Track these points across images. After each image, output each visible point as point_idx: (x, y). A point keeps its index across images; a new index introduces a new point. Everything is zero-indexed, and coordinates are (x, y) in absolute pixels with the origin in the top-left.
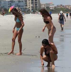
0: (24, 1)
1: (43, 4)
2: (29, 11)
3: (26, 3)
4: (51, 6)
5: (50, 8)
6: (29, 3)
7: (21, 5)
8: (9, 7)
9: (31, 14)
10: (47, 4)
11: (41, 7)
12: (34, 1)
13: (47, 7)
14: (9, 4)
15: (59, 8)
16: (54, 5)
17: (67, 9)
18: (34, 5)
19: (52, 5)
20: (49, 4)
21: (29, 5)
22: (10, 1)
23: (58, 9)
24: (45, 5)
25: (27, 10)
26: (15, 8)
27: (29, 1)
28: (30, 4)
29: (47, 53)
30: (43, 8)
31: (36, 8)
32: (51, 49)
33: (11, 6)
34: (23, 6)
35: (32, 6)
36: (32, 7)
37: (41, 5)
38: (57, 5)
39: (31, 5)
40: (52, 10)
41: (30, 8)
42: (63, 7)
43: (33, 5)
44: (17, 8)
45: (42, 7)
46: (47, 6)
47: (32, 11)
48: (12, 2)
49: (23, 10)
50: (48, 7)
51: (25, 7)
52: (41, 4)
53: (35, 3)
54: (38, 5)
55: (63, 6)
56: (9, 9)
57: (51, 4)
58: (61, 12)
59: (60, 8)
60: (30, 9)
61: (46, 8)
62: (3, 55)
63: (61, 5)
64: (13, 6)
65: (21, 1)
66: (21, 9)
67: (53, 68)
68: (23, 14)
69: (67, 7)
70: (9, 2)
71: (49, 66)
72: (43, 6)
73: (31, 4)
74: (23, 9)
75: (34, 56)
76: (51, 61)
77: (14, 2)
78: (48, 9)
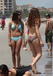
1: (19, 6)
5: (28, 11)
6: (2, 4)
12: (8, 1)
13: (24, 10)
18: (8, 7)
20: (27, 6)
21: (2, 7)
24: (21, 7)
27: (2, 1)
30: (20, 10)
31: (10, 10)
35: (5, 7)
36: (5, 9)
43: (7, 7)
45: (18, 10)
50: (26, 10)
54: (12, 7)
55: (46, 9)
59: (42, 12)
60: (2, 12)
61: (23, 10)
63: (43, 8)
73: (4, 5)
78: (26, 12)
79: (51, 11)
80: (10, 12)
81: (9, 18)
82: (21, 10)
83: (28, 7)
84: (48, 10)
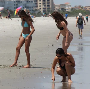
0: (33, 2)
2: (40, 14)
3: (36, 4)
4: (67, 8)
5: (66, 10)
6: (40, 3)
7: (30, 6)
8: (15, 8)
9: (42, 17)
12: (46, 1)
13: (62, 9)
14: (15, 5)
15: (77, 9)
16: (70, 6)
17: (87, 11)
19: (69, 6)
20: (65, 5)
21: (40, 6)
22: (17, 1)
23: (76, 11)
24: (59, 6)
25: (37, 12)
26: (23, 9)
27: (40, 1)
28: (42, 5)
29: (62, 65)
31: (48, 9)
32: (67, 61)
33: (17, 8)
34: (32, 7)
35: (44, 7)
37: (55, 6)
38: (75, 6)
39: (42, 6)
40: (69, 12)
41: (40, 10)
42: (82, 9)
43: (45, 6)
44: (25, 10)
45: (56, 9)
46: (62, 7)
47: (44, 14)
48: (19, 2)
49: (33, 12)
50: (64, 8)
51: (34, 9)
52: (54, 5)
53: (47, 3)
54: (50, 6)
55: (82, 7)
56: (15, 11)
58: (80, 14)
59: (79, 10)
60: (41, 11)
61: (60, 9)
62: (8, 67)
63: (80, 6)
64: (19, 7)
65: (30, 2)
66: (30, 10)
67: (69, 83)
68: (33, 17)
69: (87, 8)
70: (15, 2)
71: (65, 82)
74: (32, 10)
75: (47, 69)
76: (67, 76)
77: (21, 2)
78: (64, 10)
79: (88, 9)
80: (49, 11)
81: (47, 16)
82: (59, 9)
84: (85, 9)
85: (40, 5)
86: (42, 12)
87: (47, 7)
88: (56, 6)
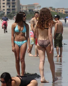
4: (36, 9)
6: (4, 3)
10: (29, 6)
11: (22, 10)
12: (11, 0)
13: (30, 10)
17: (59, 13)
18: (11, 7)
19: (38, 7)
21: (4, 7)
24: (26, 7)
27: (4, 0)
28: (5, 5)
30: (25, 11)
31: (13, 11)
35: (8, 7)
36: (7, 9)
37: (21, 7)
39: (7, 7)
41: (4, 11)
42: (53, 11)
43: (9, 6)
46: (30, 8)
50: (32, 10)
52: (21, 5)
54: (16, 7)
55: (54, 9)
57: (37, 5)
60: (4, 13)
61: (28, 11)
63: (51, 8)
69: (59, 10)
72: (24, 9)
78: (32, 12)
79: (61, 11)
80: (14, 13)
82: (27, 10)
83: (34, 7)
84: (57, 11)
85: (4, 5)
86: (6, 13)
87: (12, 7)
88: (23, 6)
